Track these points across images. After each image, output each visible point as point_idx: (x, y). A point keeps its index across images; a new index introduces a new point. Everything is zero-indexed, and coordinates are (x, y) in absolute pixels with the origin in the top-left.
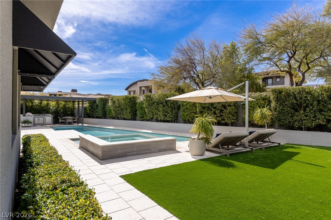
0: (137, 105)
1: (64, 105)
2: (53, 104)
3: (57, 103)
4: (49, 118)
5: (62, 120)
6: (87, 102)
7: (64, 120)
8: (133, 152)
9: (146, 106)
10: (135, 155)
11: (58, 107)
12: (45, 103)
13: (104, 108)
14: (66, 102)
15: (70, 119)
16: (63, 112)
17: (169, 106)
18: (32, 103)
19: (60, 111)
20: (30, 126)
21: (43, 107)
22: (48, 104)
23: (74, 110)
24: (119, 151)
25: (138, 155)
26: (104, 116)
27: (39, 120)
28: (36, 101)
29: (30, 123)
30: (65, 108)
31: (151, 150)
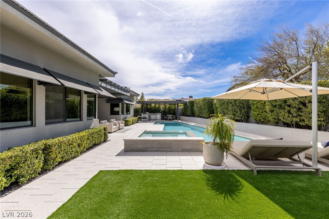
0: (214, 106)
1: (169, 107)
2: (162, 107)
3: (165, 106)
4: (159, 116)
5: (165, 117)
6: (183, 105)
7: (167, 117)
8: (154, 148)
9: (218, 106)
10: (156, 151)
11: (166, 108)
12: (157, 106)
13: (192, 108)
14: (170, 104)
15: (170, 117)
16: (168, 112)
17: (237, 106)
18: (151, 106)
19: (166, 111)
20: (146, 121)
21: (156, 109)
22: (159, 106)
23: (175, 110)
24: (140, 146)
25: (158, 151)
26: (193, 115)
27: (153, 117)
28: (152, 105)
29: (146, 118)
30: (169, 108)
31: (172, 148)
